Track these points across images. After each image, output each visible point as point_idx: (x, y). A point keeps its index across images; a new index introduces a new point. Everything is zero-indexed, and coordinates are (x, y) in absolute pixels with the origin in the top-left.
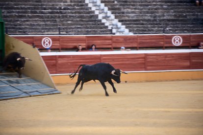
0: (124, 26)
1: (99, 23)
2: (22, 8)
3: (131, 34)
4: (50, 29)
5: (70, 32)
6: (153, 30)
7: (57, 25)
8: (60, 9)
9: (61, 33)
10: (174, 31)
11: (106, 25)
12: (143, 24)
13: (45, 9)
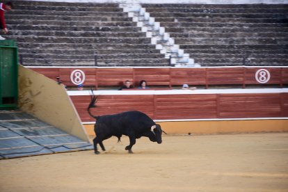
0: (188, 55)
1: (152, 49)
2: (43, 28)
3: (198, 66)
4: (83, 57)
5: (111, 62)
6: (228, 61)
7: (92, 53)
8: (97, 29)
9: (99, 63)
10: (259, 63)
11: (162, 52)
12: (214, 52)
13: (76, 29)
